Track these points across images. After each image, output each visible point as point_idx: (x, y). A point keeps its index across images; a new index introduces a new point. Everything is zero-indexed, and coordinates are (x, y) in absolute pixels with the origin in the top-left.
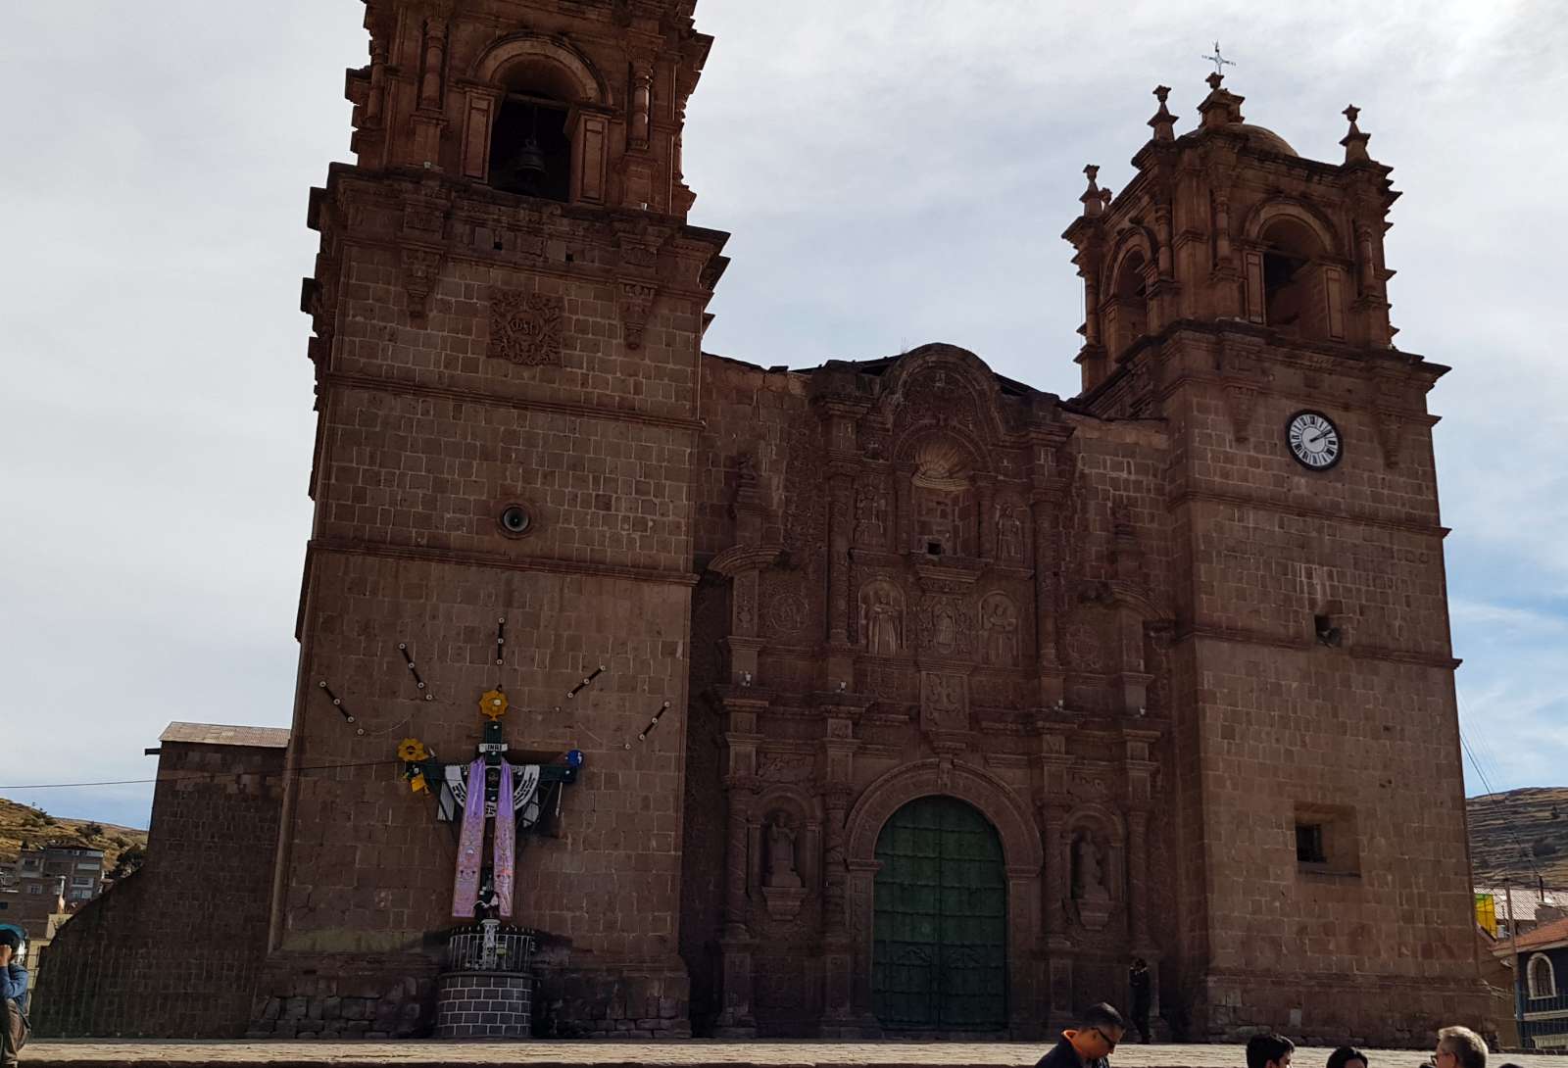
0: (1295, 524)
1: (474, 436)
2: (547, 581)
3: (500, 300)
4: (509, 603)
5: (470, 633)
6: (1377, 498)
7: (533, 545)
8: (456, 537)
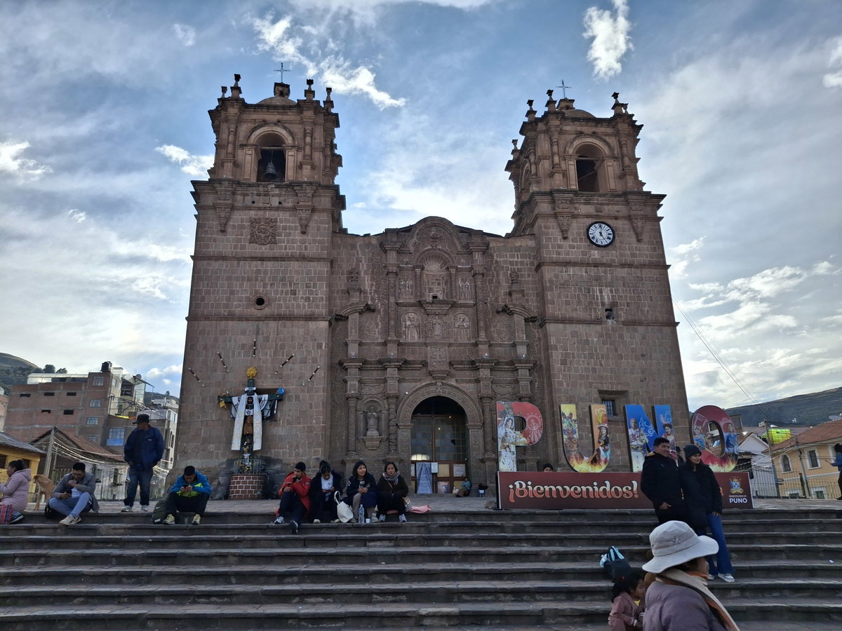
0: (593, 271)
1: (245, 273)
2: (272, 324)
3: (253, 222)
4: (258, 333)
5: (243, 346)
6: (633, 255)
7: (267, 311)
8: (238, 311)
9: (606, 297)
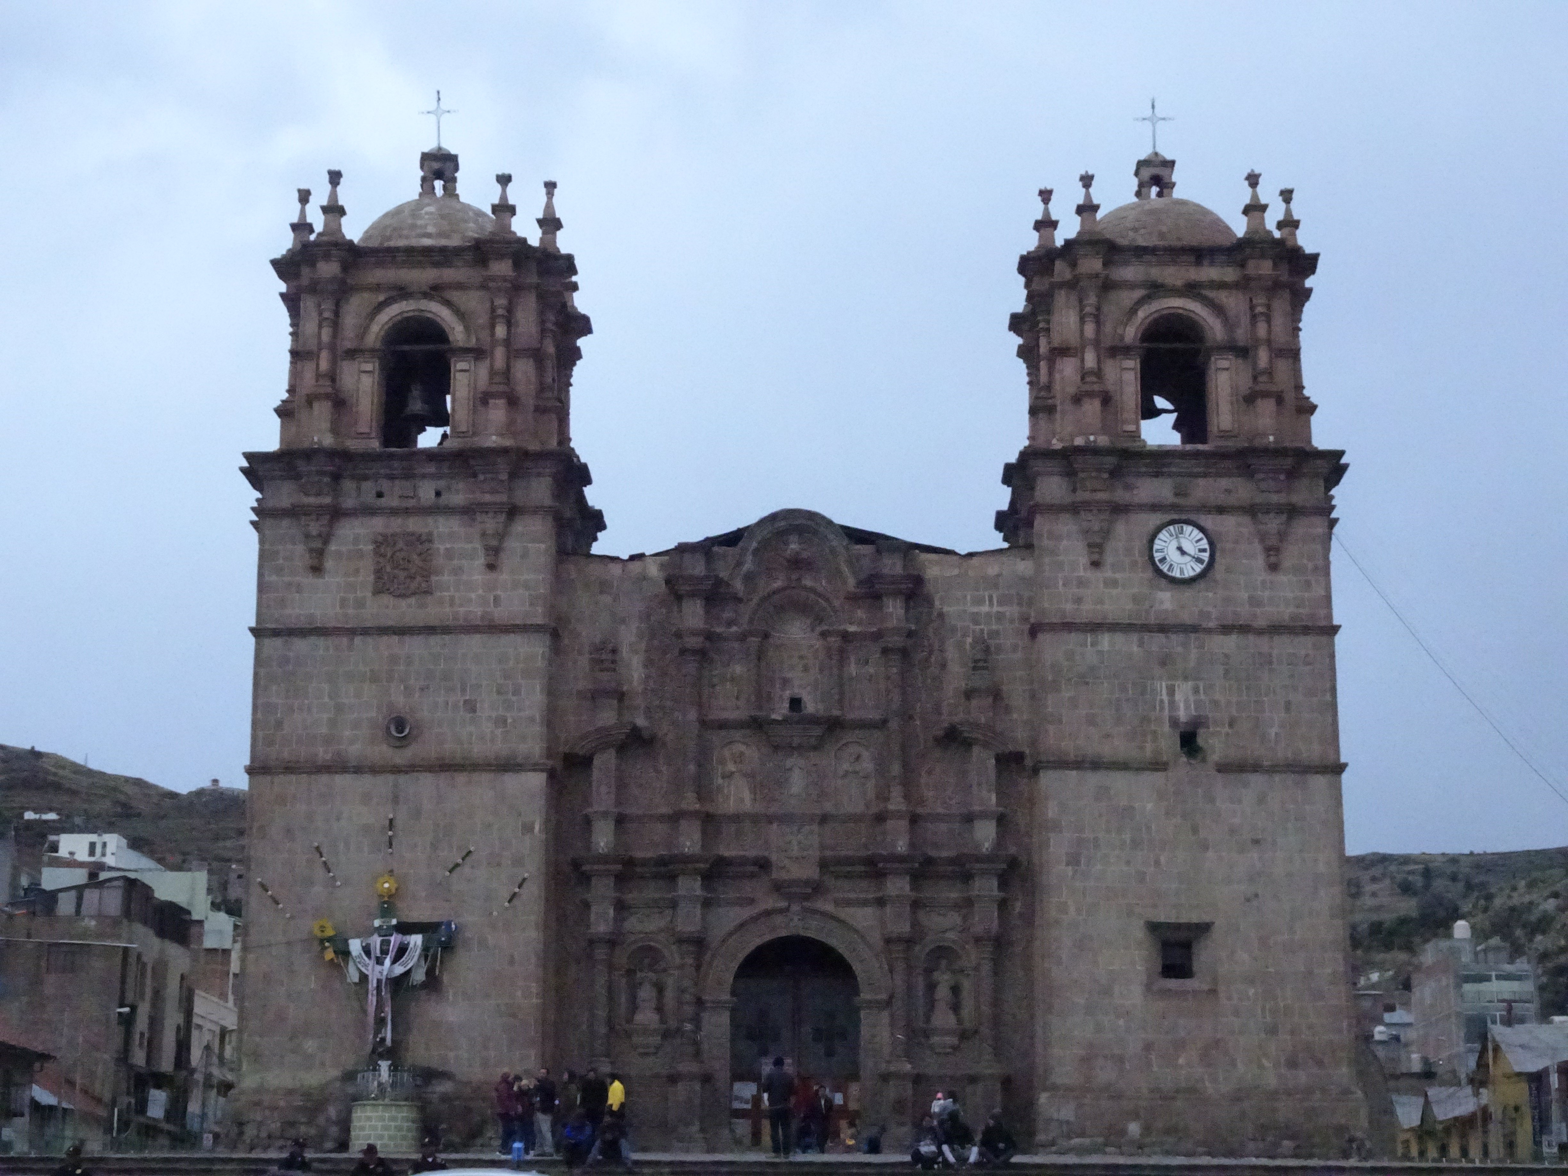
0: (1156, 642)
1: (365, 664)
2: (426, 781)
3: (381, 543)
4: (396, 801)
5: (366, 829)
7: (414, 748)
8: (353, 751)
9: (1182, 705)
